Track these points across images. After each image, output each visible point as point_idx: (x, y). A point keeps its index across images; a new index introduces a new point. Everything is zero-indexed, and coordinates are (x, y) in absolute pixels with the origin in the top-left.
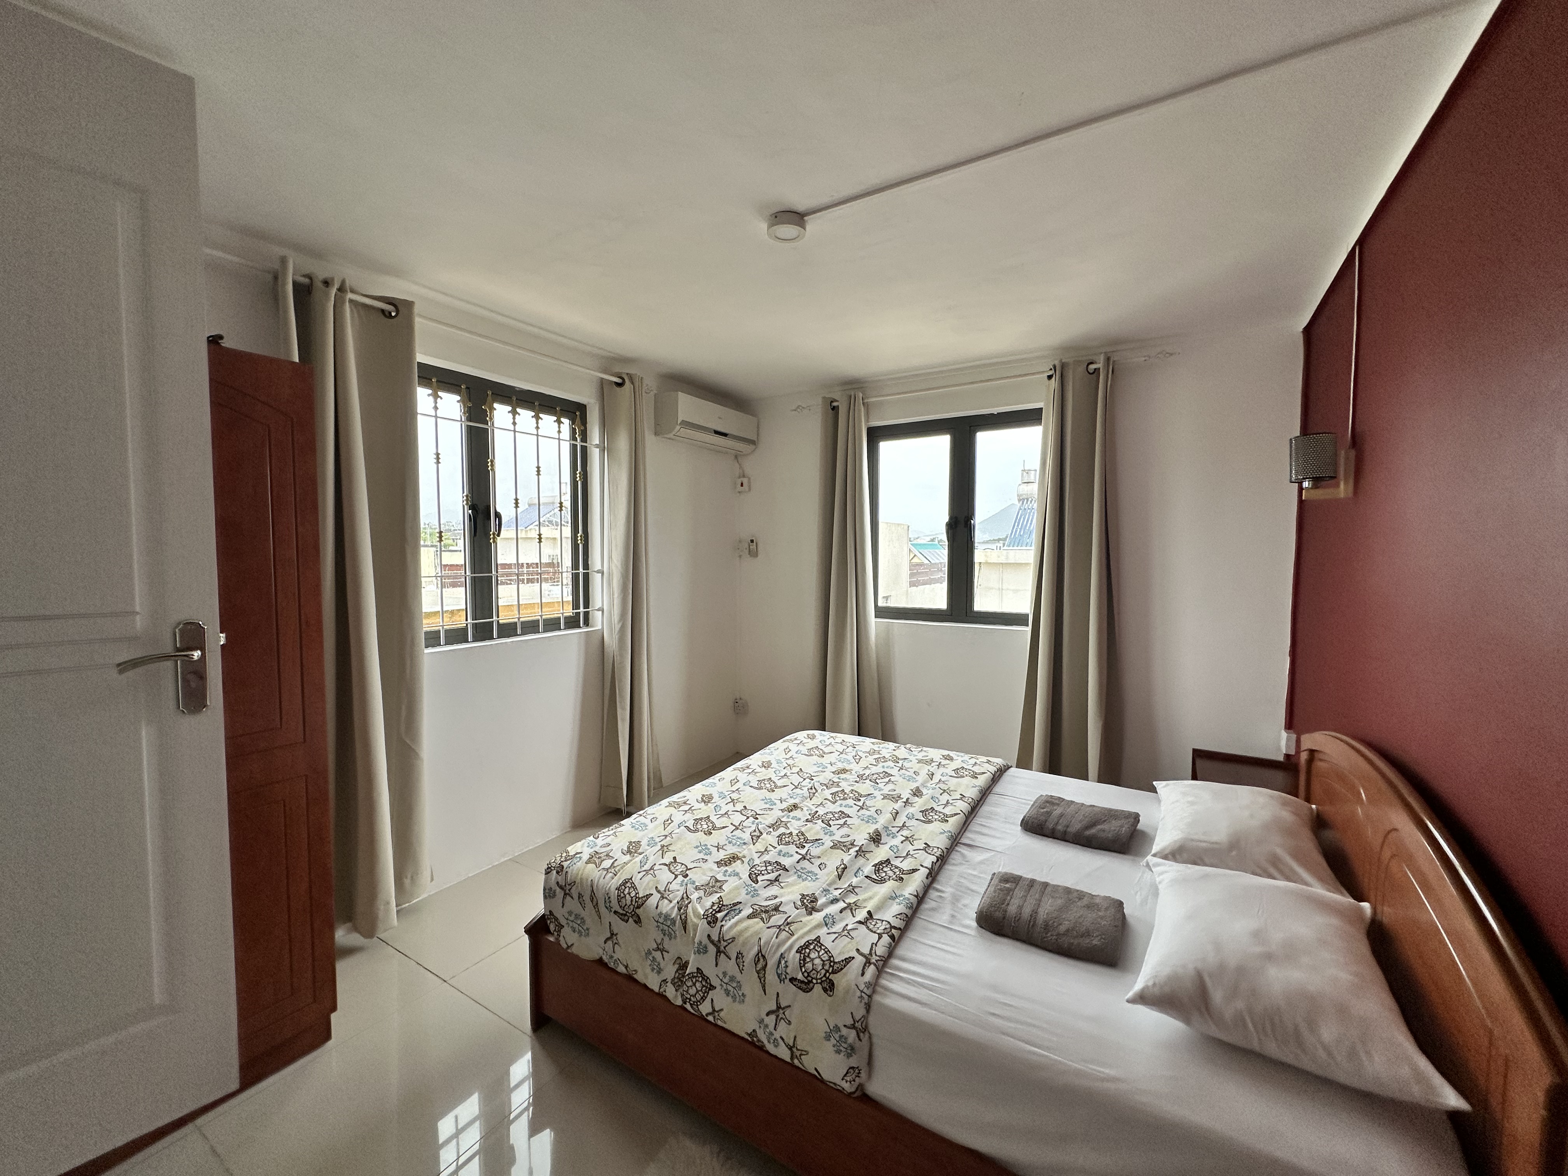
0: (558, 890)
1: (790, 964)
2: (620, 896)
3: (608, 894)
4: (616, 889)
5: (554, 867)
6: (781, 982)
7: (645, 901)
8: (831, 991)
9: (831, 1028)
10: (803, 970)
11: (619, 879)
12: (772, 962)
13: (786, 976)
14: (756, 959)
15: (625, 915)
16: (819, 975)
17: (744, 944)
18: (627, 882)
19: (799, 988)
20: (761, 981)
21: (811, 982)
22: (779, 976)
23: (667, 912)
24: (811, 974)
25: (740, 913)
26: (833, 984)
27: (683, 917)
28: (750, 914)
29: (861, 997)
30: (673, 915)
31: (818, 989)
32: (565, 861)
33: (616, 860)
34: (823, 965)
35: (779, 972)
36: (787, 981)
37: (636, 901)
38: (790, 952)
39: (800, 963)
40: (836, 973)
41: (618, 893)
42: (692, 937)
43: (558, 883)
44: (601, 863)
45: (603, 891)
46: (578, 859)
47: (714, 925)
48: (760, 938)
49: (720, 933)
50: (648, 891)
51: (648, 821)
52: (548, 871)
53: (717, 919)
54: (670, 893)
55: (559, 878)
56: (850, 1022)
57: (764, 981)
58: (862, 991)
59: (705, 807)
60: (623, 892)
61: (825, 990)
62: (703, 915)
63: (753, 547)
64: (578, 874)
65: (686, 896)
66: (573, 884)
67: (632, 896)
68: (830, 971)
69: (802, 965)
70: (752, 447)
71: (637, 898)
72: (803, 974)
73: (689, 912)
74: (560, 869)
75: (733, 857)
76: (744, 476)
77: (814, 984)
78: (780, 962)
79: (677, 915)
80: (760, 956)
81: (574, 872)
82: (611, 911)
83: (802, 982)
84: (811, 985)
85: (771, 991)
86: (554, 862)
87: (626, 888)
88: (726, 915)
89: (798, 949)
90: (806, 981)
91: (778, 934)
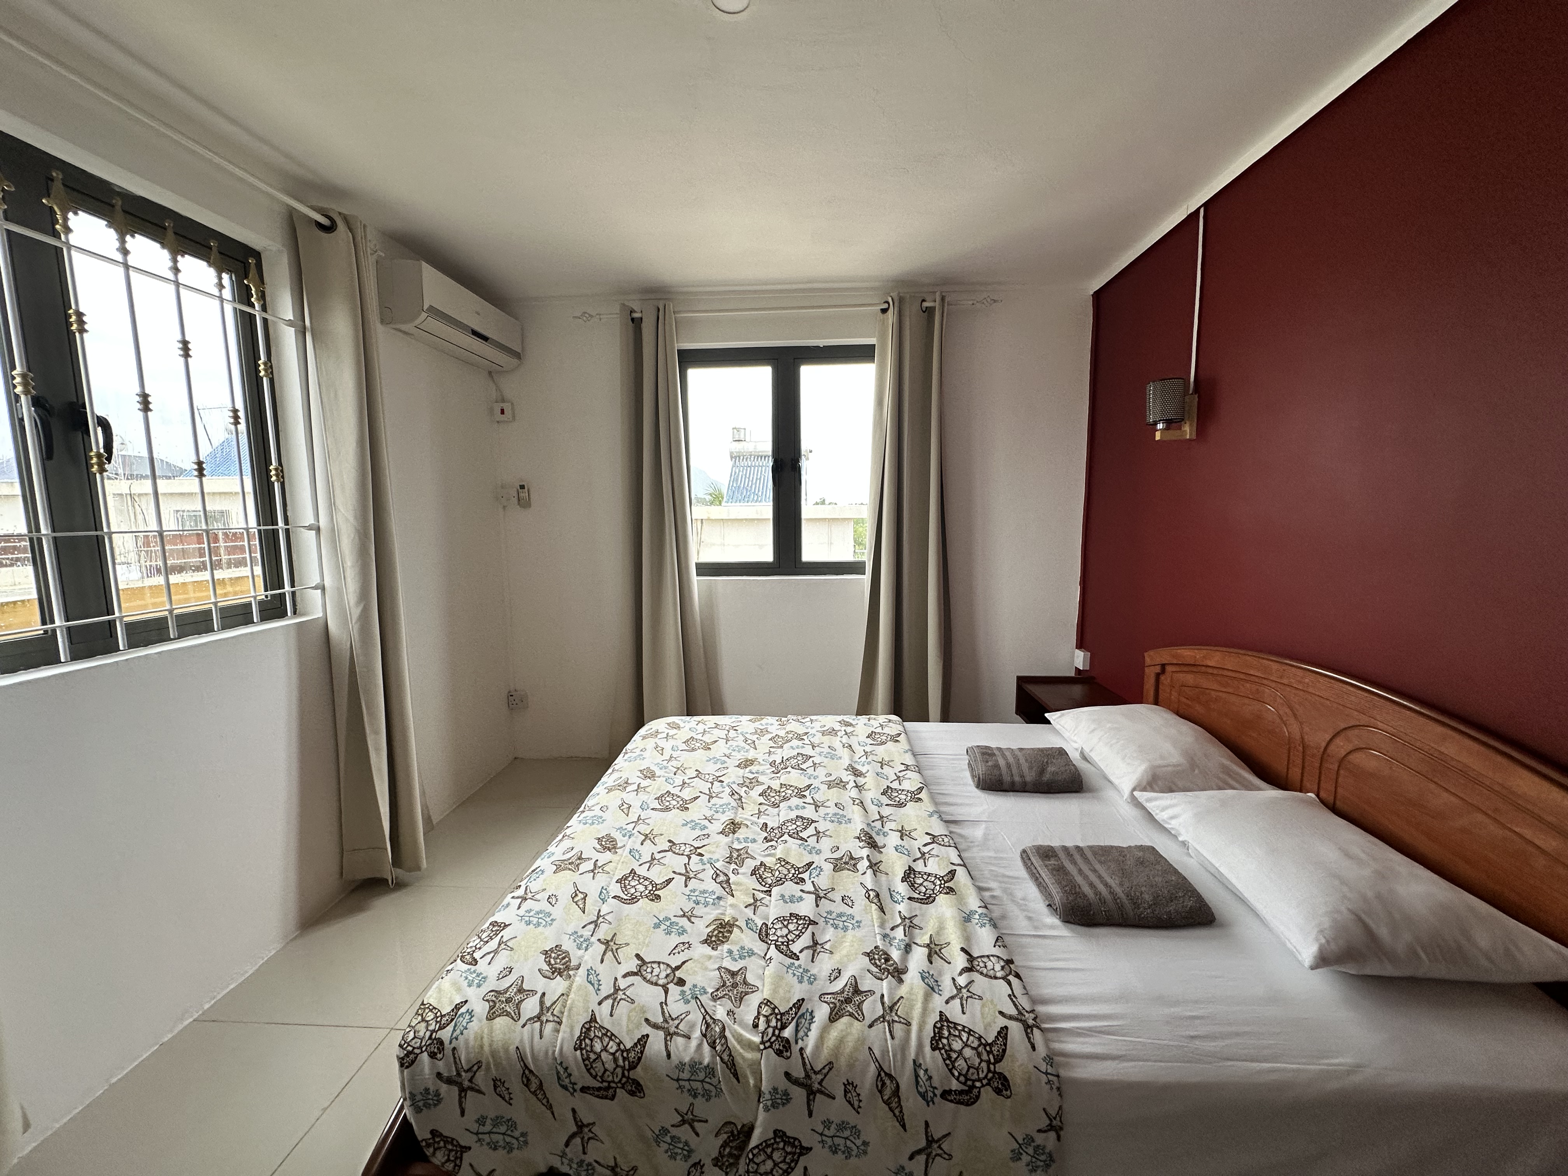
0: (444, 1088)
1: (933, 1073)
2: (588, 1058)
3: (561, 1063)
4: (576, 1050)
5: (420, 1048)
6: (928, 1106)
7: (642, 1053)
8: (1006, 1090)
9: (1021, 1142)
10: (956, 1074)
11: (572, 1028)
12: (905, 1079)
13: (934, 1093)
14: (880, 1084)
15: (609, 1087)
16: (980, 1073)
17: (851, 1066)
18: (589, 1029)
19: (959, 1102)
20: (894, 1115)
21: (974, 1087)
22: (923, 1096)
23: (692, 1059)
24: (969, 1076)
25: (813, 1017)
26: (1005, 1079)
27: (726, 1058)
28: (831, 1013)
29: (1049, 1082)
30: (706, 1061)
31: (987, 1094)
32: (440, 1029)
33: (544, 994)
34: (979, 1055)
35: (921, 1090)
36: (938, 1099)
37: (624, 1059)
38: (923, 1052)
39: (947, 1065)
40: (1001, 1060)
41: (582, 1055)
42: (755, 1086)
43: (439, 1075)
44: (519, 1009)
45: (550, 1061)
46: (467, 1017)
47: (788, 1054)
48: (869, 1048)
49: (804, 1064)
50: (636, 1031)
51: (544, 906)
52: (407, 1061)
53: (788, 1041)
54: (677, 1022)
55: (441, 1065)
56: (1044, 1122)
57: (901, 1112)
58: (1047, 1073)
59: (615, 858)
60: (592, 1051)
61: (998, 1091)
62: (763, 1043)
63: (524, 494)
64: (482, 1047)
65: (709, 1022)
66: (475, 1068)
67: (612, 1051)
68: (992, 1060)
69: (950, 1067)
70: (515, 361)
71: (623, 1051)
72: (958, 1079)
73: (734, 1047)
74: (436, 1048)
75: (721, 924)
76: (503, 401)
77: (980, 1088)
78: (917, 1076)
79: (713, 1056)
80: (884, 1077)
81: (472, 1043)
82: (575, 1090)
83: (961, 1092)
84: (975, 1091)
85: (915, 1125)
86: (415, 1037)
87: (592, 1040)
88: (797, 1031)
89: (932, 1044)
90: (967, 1088)
91: (890, 1031)
